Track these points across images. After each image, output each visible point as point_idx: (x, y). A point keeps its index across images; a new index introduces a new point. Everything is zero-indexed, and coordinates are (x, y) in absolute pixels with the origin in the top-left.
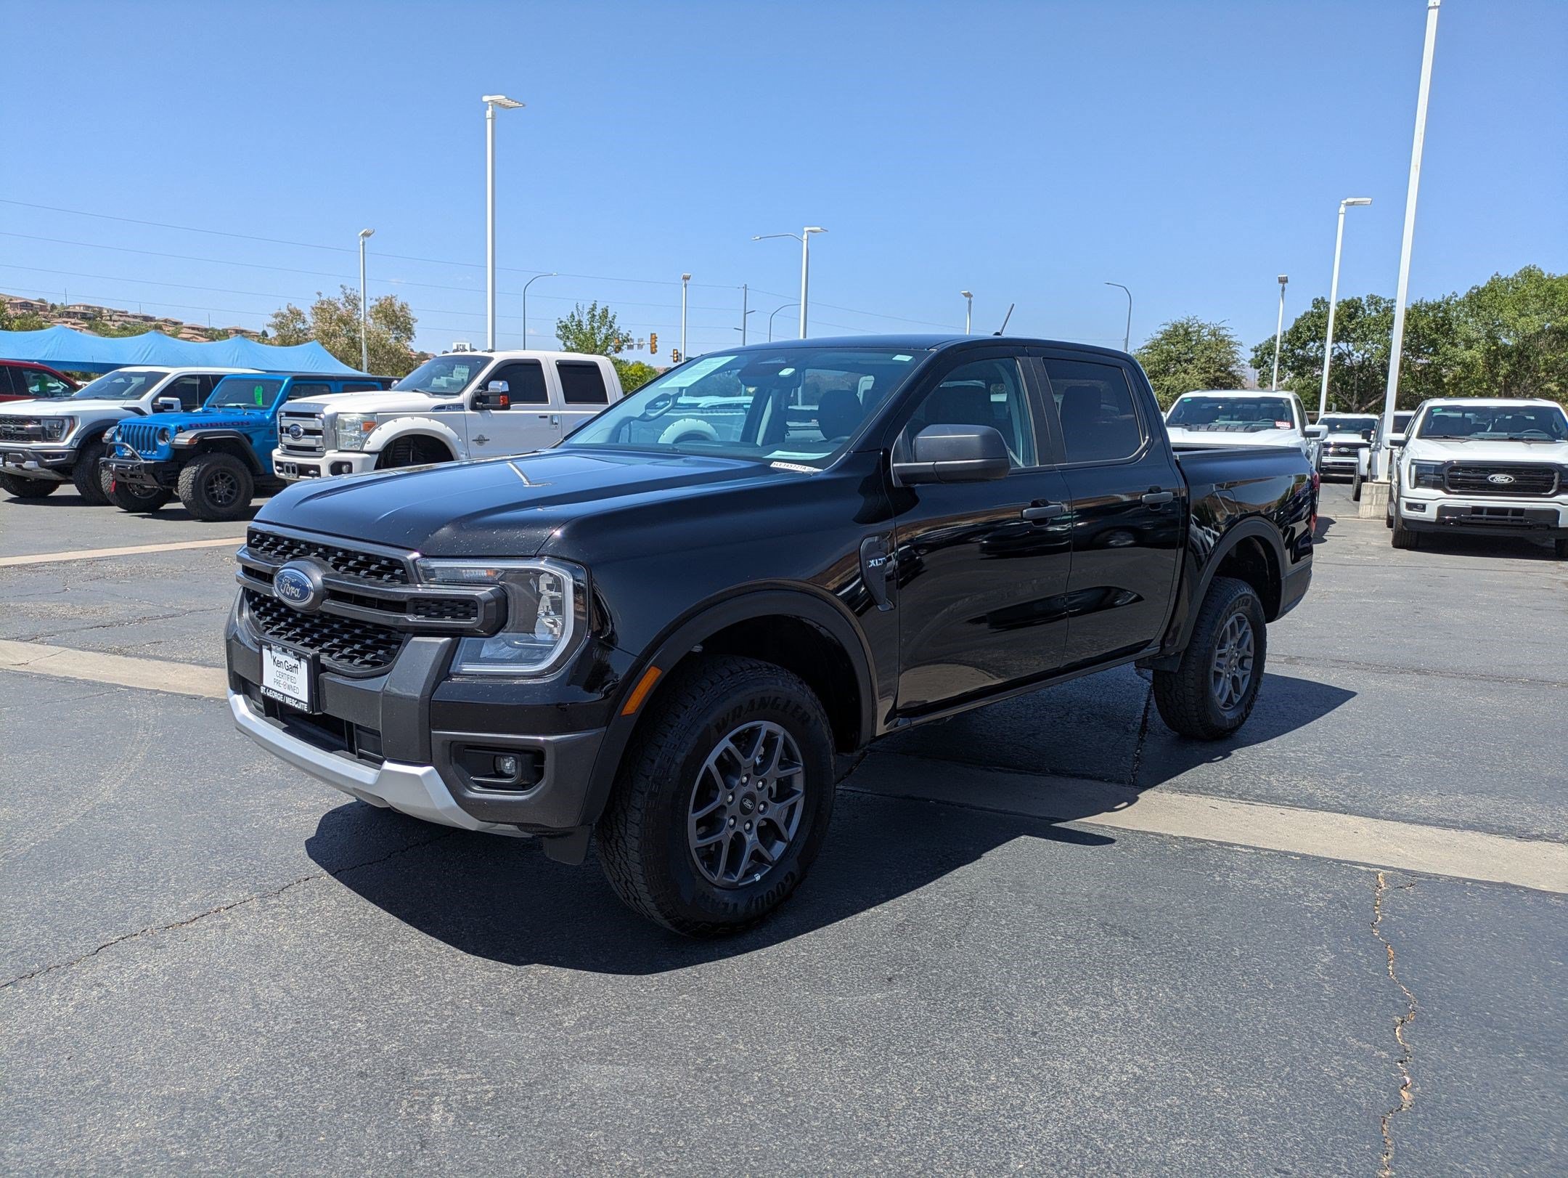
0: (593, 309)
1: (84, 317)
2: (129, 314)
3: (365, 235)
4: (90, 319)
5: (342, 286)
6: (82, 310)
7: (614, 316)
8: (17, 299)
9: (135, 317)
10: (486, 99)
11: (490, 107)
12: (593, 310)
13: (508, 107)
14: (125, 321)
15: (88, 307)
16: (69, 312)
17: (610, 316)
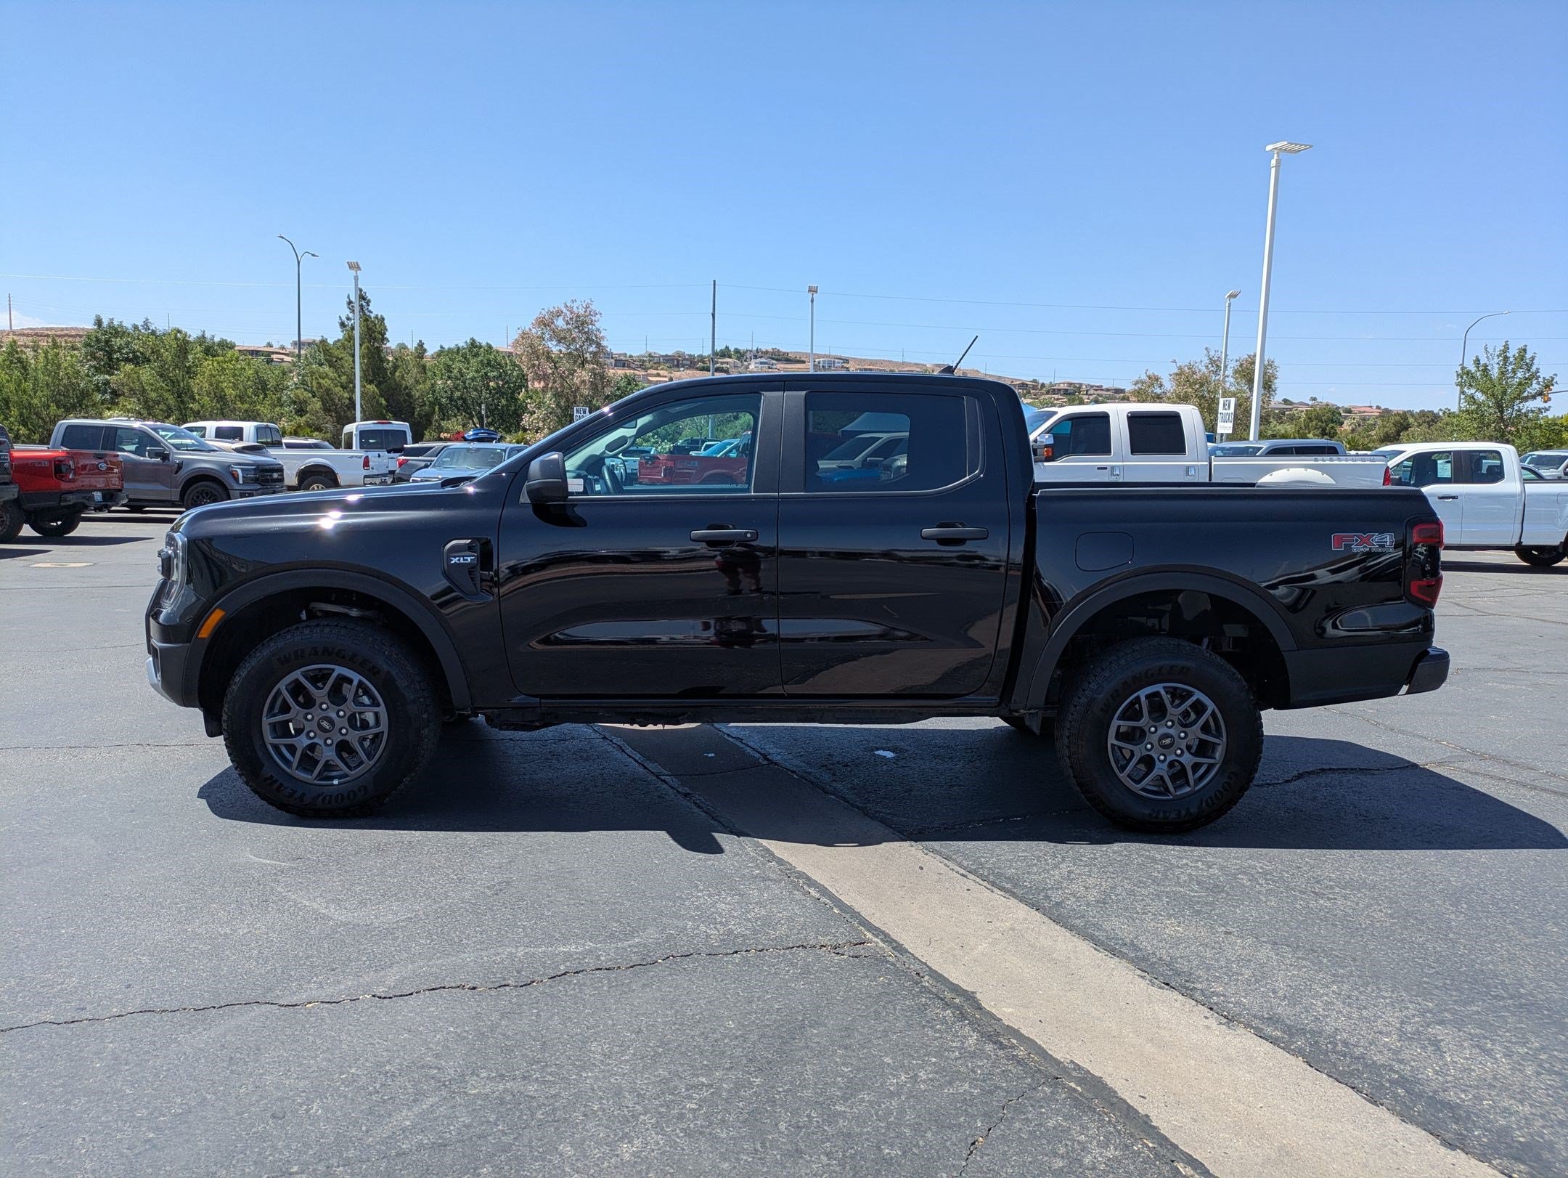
0: (1506, 348)
1: (1066, 392)
2: (1104, 388)
3: (1233, 296)
4: (1070, 394)
5: (1206, 349)
6: (1065, 387)
7: (1533, 358)
8: (1017, 380)
9: (1108, 390)
10: (1269, 148)
11: (1275, 155)
12: (1504, 352)
13: (1295, 152)
14: (1098, 395)
15: (1070, 384)
16: (1054, 390)
17: (1528, 356)
